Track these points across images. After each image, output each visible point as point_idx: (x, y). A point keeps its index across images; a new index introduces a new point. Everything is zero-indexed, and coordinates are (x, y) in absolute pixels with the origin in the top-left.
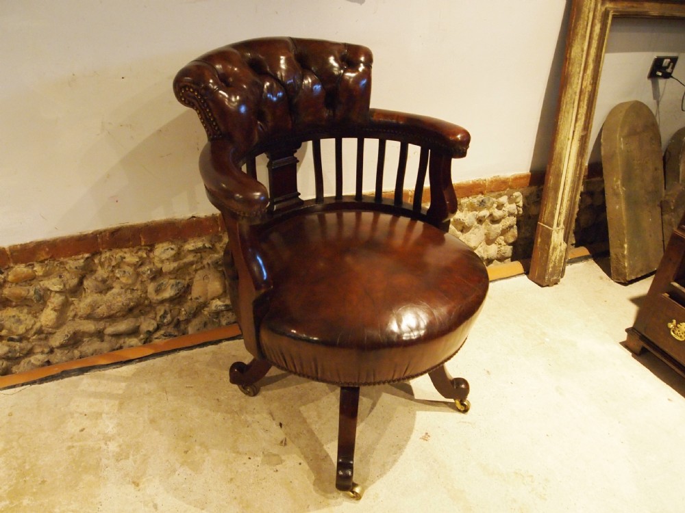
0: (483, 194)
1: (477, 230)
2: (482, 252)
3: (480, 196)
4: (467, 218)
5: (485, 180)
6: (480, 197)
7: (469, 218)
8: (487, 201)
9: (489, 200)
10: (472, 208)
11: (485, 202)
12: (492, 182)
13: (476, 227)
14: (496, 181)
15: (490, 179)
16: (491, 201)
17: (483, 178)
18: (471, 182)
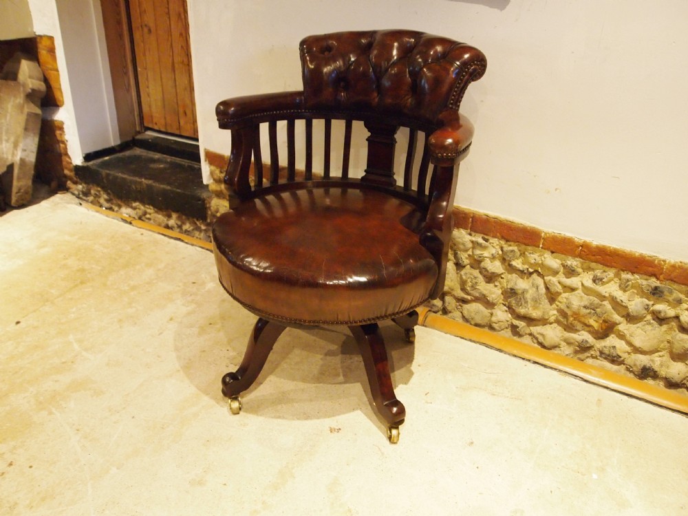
0: (658, 279)
1: (649, 328)
2: (658, 363)
3: (654, 279)
4: (633, 303)
5: (664, 261)
6: (654, 282)
7: (636, 305)
8: (666, 293)
9: (671, 292)
10: (642, 292)
11: (662, 292)
12: (673, 266)
13: (649, 324)
14: (680, 267)
15: (673, 262)
16: (674, 295)
17: (662, 257)
18: (637, 254)
